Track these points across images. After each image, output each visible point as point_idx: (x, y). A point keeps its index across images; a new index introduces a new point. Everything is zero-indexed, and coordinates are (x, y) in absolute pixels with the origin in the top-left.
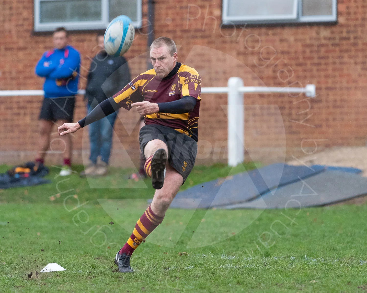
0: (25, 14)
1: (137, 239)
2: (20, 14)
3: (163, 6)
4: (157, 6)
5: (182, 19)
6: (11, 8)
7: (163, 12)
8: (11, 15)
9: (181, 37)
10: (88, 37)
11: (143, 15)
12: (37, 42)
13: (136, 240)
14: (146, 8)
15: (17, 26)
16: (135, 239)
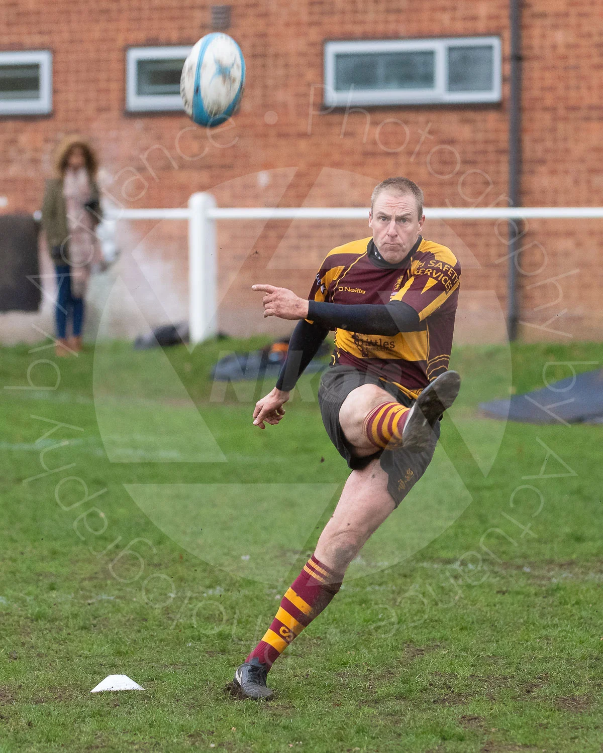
0: (310, 75)
1: (287, 628)
2: (300, 76)
3: (536, 65)
4: (526, 65)
5: (567, 88)
6: (287, 66)
7: (536, 74)
8: (287, 76)
9: (566, 119)
10: (411, 116)
11: (504, 80)
12: (329, 125)
13: (284, 631)
14: (508, 67)
15: (297, 95)
16: (282, 628)
